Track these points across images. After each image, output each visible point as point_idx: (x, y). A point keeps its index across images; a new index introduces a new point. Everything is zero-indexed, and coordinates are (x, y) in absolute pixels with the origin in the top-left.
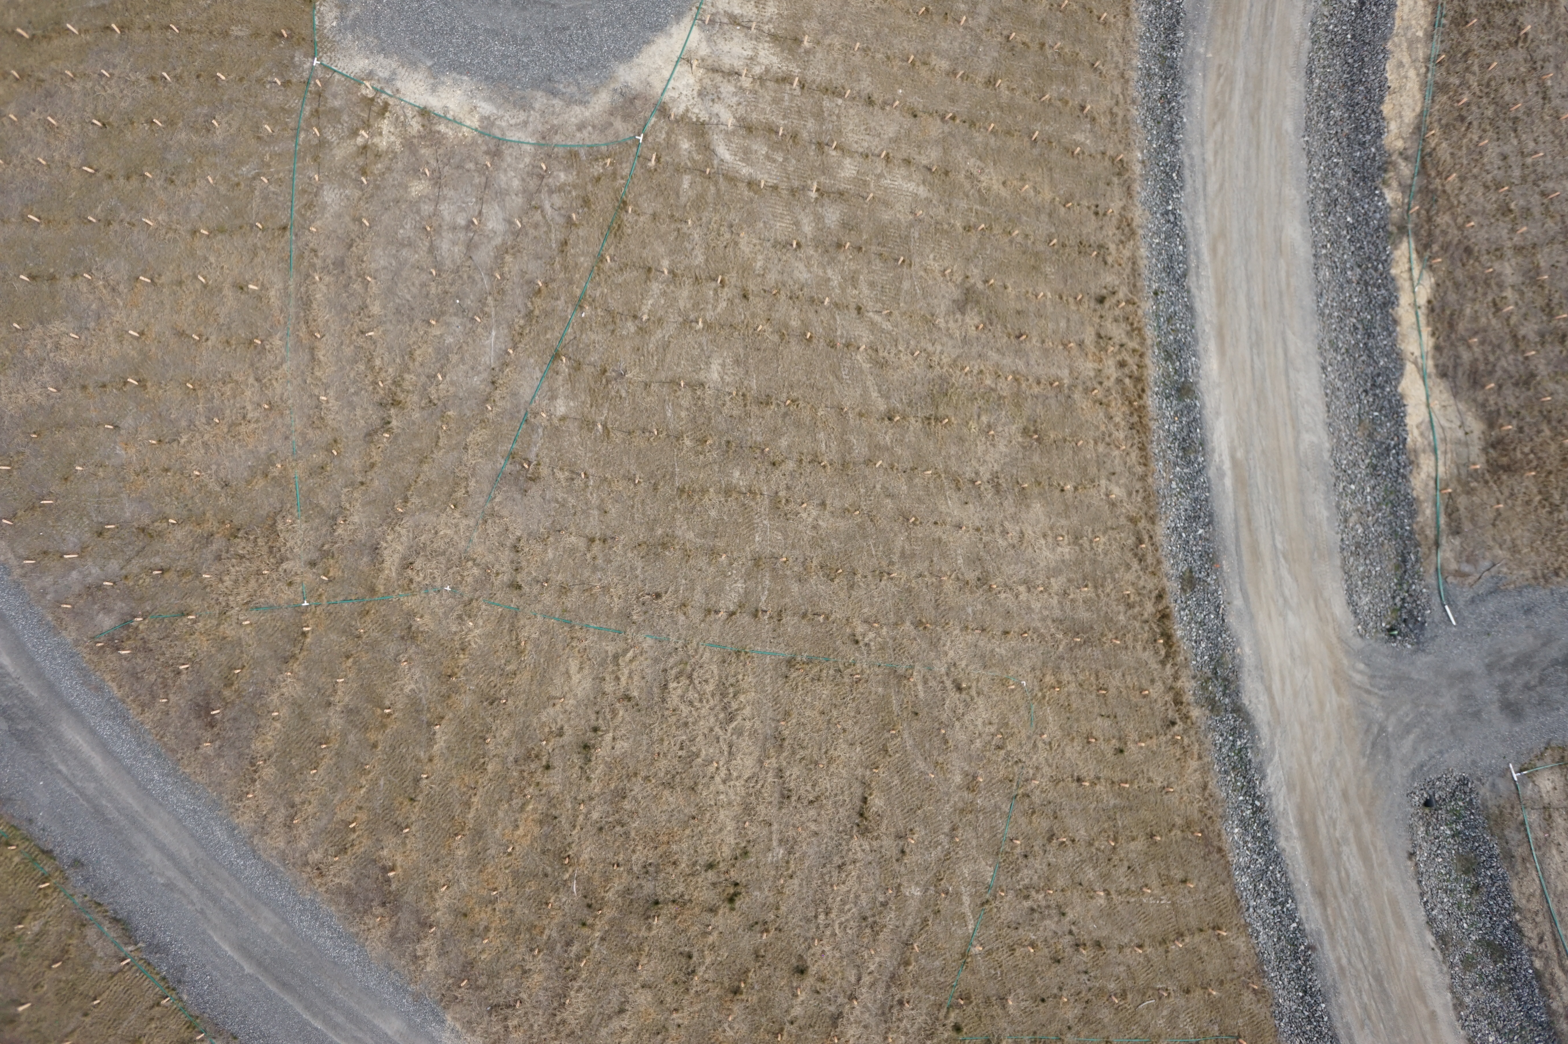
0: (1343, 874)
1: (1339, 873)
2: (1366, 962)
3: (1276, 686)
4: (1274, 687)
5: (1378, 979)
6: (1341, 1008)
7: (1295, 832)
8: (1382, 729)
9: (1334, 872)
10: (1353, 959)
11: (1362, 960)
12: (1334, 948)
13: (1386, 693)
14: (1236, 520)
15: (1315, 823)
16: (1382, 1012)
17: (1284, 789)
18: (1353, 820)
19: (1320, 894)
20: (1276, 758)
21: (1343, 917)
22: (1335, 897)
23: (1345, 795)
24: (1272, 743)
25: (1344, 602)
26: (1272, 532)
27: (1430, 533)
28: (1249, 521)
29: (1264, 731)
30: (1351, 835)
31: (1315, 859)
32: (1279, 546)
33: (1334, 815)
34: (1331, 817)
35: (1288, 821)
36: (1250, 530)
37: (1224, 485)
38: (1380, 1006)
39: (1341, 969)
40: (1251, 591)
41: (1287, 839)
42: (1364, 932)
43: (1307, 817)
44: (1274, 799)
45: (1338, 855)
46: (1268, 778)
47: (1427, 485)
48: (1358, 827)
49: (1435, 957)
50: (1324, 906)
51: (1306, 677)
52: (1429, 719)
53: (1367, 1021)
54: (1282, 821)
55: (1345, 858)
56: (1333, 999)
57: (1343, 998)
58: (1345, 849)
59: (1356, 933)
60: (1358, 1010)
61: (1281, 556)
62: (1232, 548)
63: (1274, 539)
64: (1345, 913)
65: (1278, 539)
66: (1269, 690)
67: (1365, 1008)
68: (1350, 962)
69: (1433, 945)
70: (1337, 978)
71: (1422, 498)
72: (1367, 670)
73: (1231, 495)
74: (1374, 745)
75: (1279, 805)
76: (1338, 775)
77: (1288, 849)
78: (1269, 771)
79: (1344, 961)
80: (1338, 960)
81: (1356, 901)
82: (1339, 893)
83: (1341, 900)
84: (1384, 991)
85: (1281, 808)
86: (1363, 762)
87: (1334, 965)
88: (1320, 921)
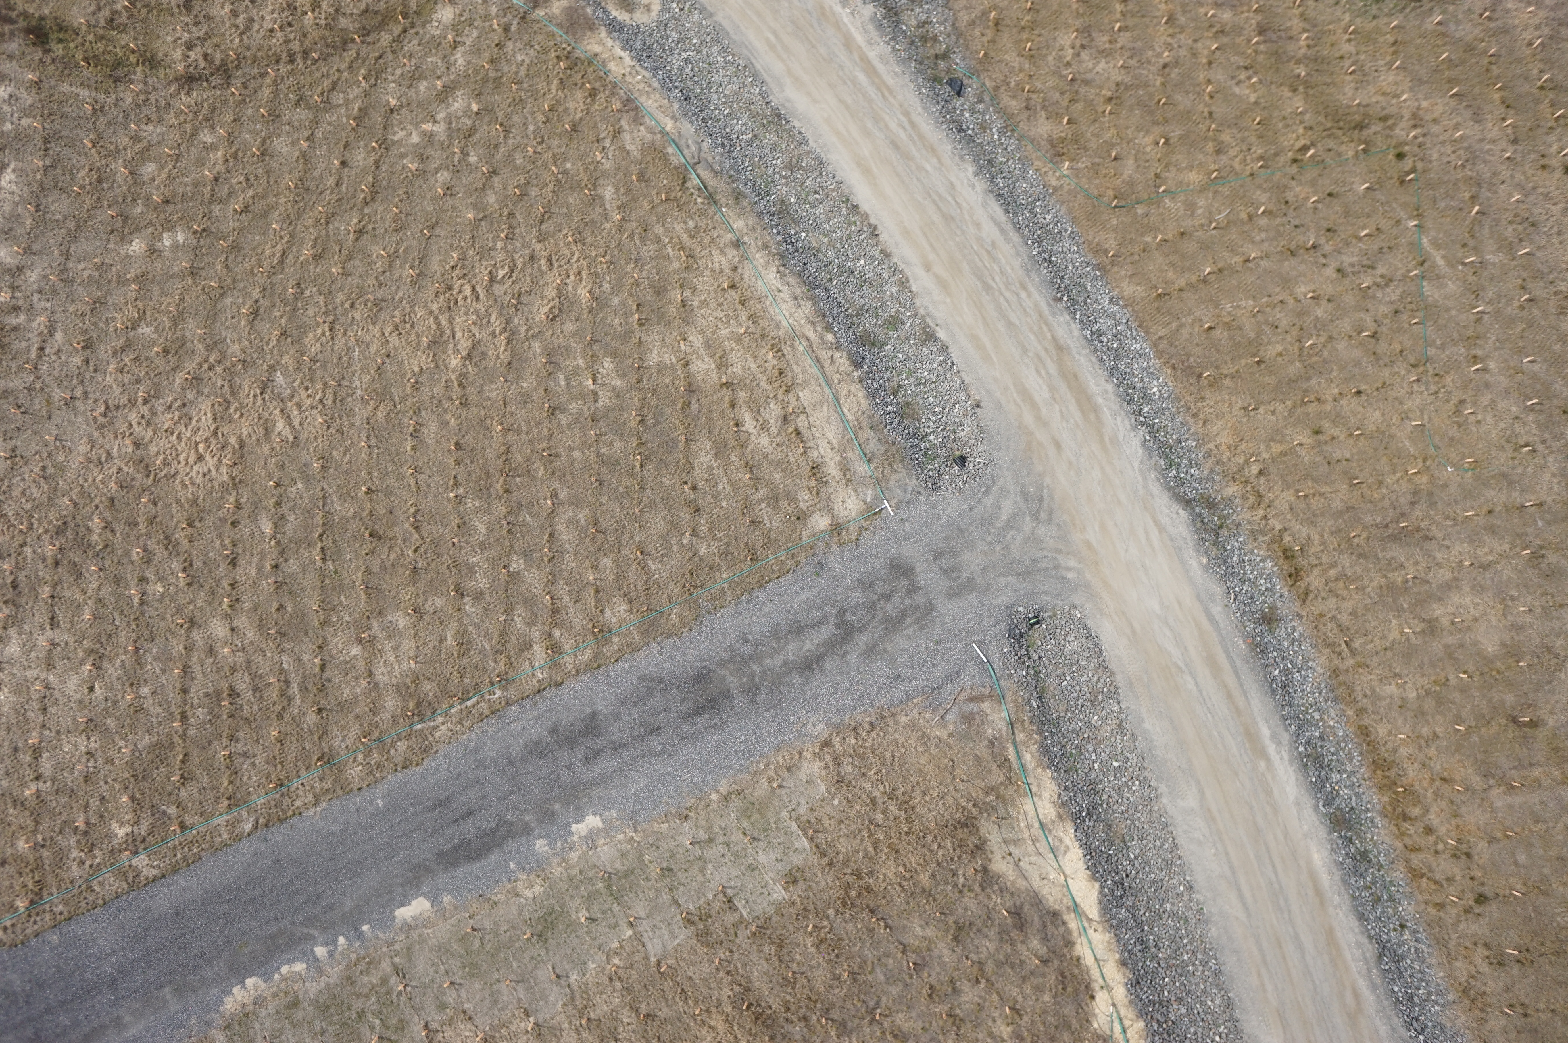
0: (1043, 372)
1: (1047, 373)
2: (1002, 299)
3: (1154, 534)
4: (1157, 533)
5: (987, 288)
6: (1018, 254)
7: (1100, 400)
8: (1035, 517)
9: (1051, 371)
10: (1015, 299)
11: (1006, 299)
12: (1036, 305)
13: (1039, 554)
14: (1245, 693)
15: (1082, 411)
16: (977, 260)
17: (1121, 438)
18: (1044, 424)
19: (1060, 348)
20: (1136, 465)
21: (1035, 334)
22: (1046, 350)
23: (1058, 446)
24: (1145, 479)
25: (1102, 637)
26: (1200, 691)
27: (1021, 736)
28: (1229, 696)
29: (1156, 489)
30: (1044, 410)
31: (1072, 380)
32: (1189, 679)
33: (1064, 424)
34: (1068, 421)
35: (1110, 409)
36: (1226, 686)
37: (1269, 728)
38: (980, 264)
39: (1025, 288)
40: (1206, 624)
41: (1106, 391)
42: (1010, 324)
43: (1092, 417)
44: (1129, 427)
45: (1052, 389)
46: (1139, 444)
47: (1039, 786)
48: (1038, 418)
49: (933, 318)
50: (1054, 339)
51: (1127, 551)
52: (989, 538)
53: (990, 249)
54: (1115, 407)
55: (1045, 387)
56: (1026, 260)
57: (1017, 263)
58: (1046, 395)
59: (1017, 323)
60: (1000, 256)
61: (1184, 668)
62: (1239, 663)
63: (1197, 684)
64: (1032, 337)
65: (1191, 685)
66: (1161, 529)
67: (994, 259)
68: (1018, 295)
69: (938, 328)
70: (1027, 279)
71: (1040, 770)
72: (1064, 573)
73: (1259, 719)
74: (1041, 500)
75: (1122, 422)
76: (1070, 463)
77: (1103, 382)
78: (1141, 451)
79: (1023, 295)
80: (1029, 295)
81: (1025, 351)
82: (1043, 354)
83: (1039, 348)
84: (980, 278)
85: (1119, 419)
86: (1048, 481)
87: (1032, 289)
88: (1055, 325)
